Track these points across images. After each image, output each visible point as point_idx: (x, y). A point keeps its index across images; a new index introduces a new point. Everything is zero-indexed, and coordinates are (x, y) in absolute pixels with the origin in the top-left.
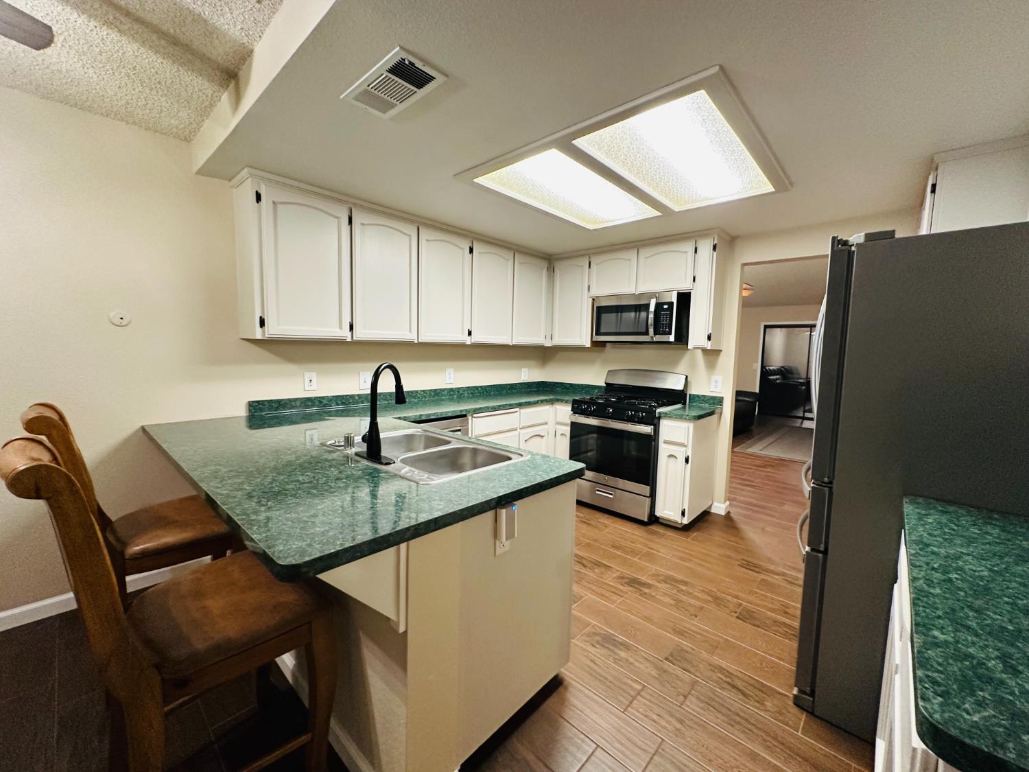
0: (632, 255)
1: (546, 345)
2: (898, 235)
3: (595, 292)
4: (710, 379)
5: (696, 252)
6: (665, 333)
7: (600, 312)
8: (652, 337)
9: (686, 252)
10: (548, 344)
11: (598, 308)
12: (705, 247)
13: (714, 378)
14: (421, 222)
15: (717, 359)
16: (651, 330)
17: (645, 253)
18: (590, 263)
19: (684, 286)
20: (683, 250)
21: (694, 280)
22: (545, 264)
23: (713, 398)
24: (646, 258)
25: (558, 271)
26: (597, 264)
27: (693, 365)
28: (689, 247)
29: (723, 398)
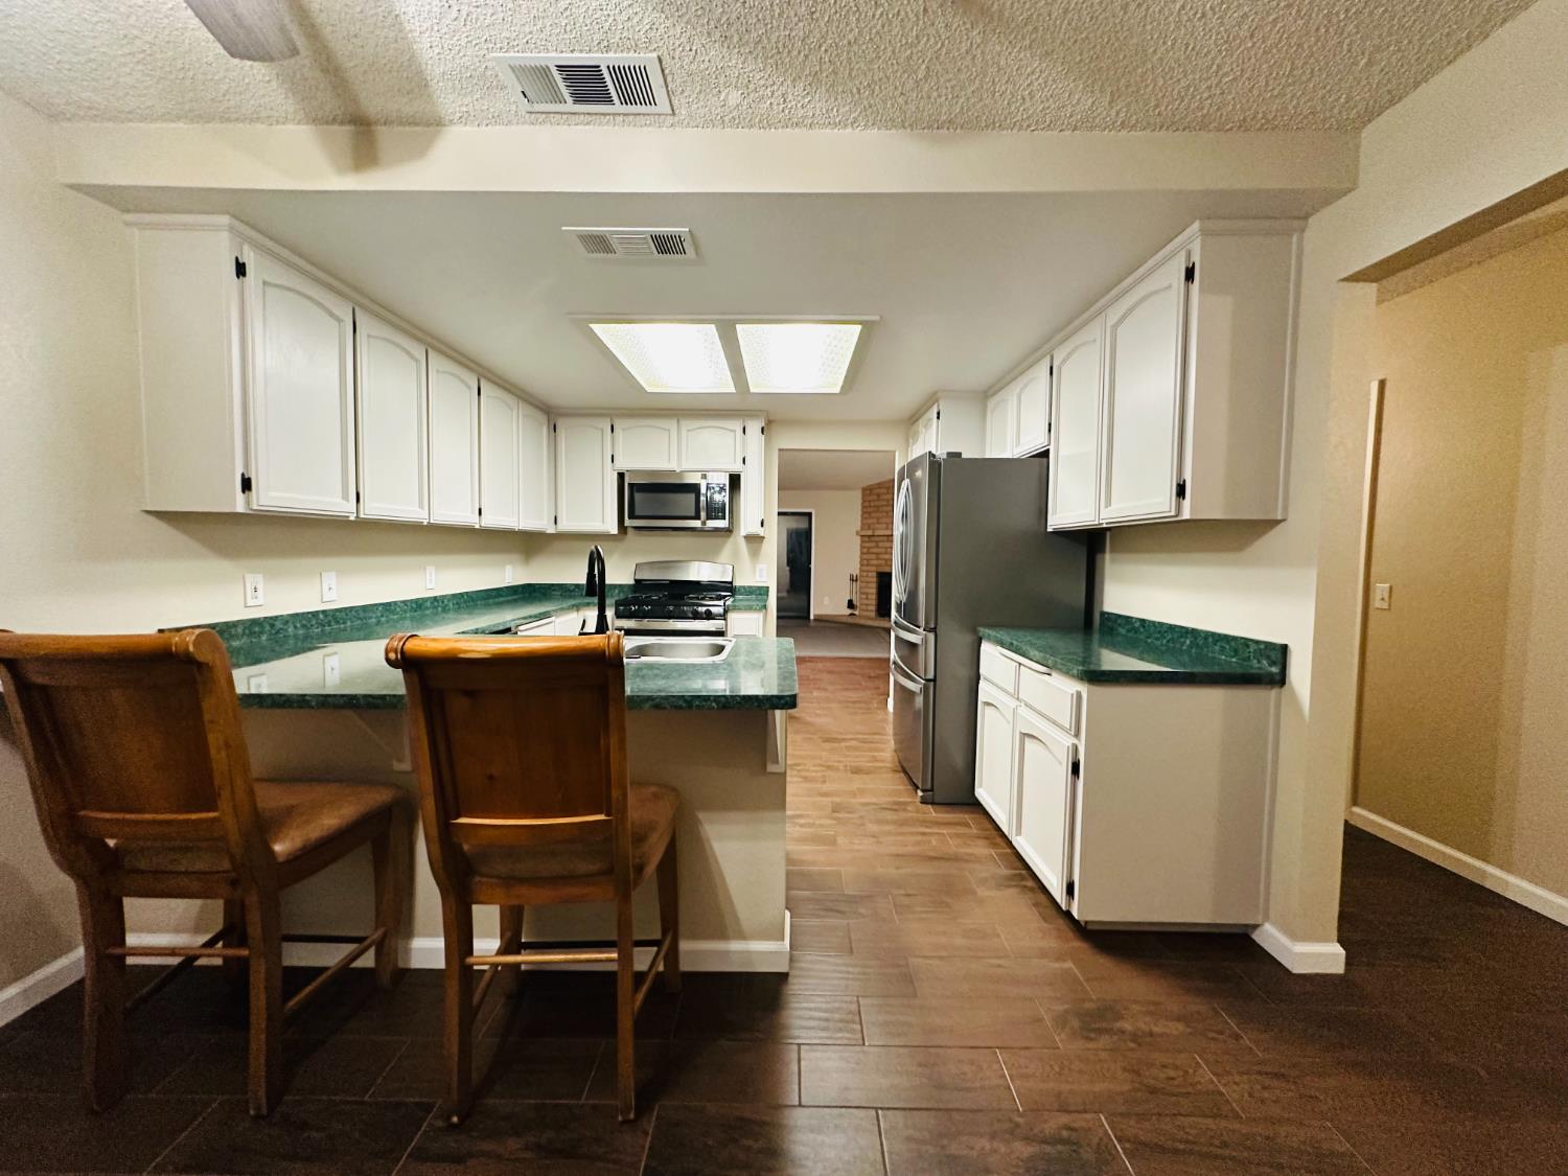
0: (672, 424)
1: (548, 532)
2: (963, 456)
3: (623, 464)
4: (755, 567)
5: (744, 432)
6: (717, 518)
7: (633, 491)
8: (704, 523)
9: (733, 430)
10: (551, 530)
11: (631, 485)
12: (754, 427)
13: (758, 567)
15: (760, 547)
16: (703, 515)
17: (687, 424)
18: (612, 426)
19: (736, 467)
20: (732, 428)
21: (744, 462)
22: (543, 418)
23: (760, 588)
24: (689, 430)
25: (563, 431)
26: (623, 429)
27: (736, 554)
28: (737, 426)
29: (768, 587)
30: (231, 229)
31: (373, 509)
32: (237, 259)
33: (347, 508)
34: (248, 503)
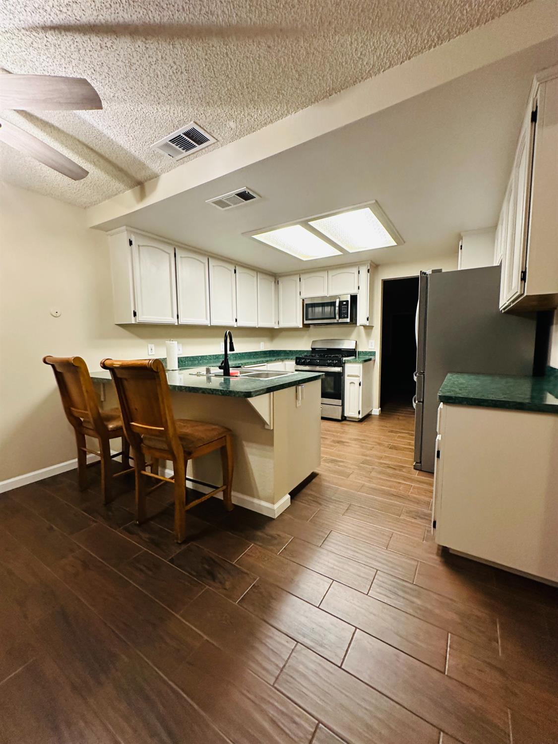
0: (325, 274)
1: (276, 328)
2: (443, 271)
3: (304, 296)
4: (368, 342)
5: (359, 273)
6: (344, 318)
7: (308, 307)
8: (338, 321)
9: (354, 273)
10: (276, 327)
11: (306, 304)
12: (364, 270)
13: (370, 341)
14: (210, 256)
15: (372, 331)
16: (337, 316)
17: (331, 273)
18: (300, 279)
19: (354, 292)
20: (353, 272)
21: (359, 288)
22: (272, 279)
23: (370, 352)
24: (333, 276)
25: (281, 285)
26: (304, 279)
27: (359, 335)
28: (355, 270)
29: (375, 352)
30: (127, 230)
31: (183, 321)
32: (130, 240)
33: (174, 321)
34: (136, 320)
